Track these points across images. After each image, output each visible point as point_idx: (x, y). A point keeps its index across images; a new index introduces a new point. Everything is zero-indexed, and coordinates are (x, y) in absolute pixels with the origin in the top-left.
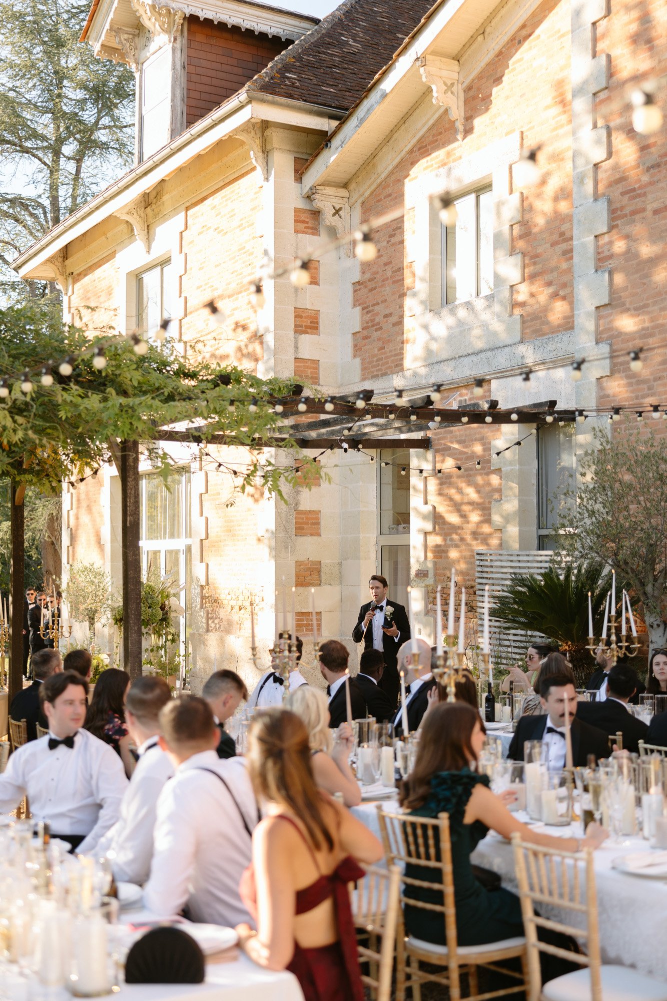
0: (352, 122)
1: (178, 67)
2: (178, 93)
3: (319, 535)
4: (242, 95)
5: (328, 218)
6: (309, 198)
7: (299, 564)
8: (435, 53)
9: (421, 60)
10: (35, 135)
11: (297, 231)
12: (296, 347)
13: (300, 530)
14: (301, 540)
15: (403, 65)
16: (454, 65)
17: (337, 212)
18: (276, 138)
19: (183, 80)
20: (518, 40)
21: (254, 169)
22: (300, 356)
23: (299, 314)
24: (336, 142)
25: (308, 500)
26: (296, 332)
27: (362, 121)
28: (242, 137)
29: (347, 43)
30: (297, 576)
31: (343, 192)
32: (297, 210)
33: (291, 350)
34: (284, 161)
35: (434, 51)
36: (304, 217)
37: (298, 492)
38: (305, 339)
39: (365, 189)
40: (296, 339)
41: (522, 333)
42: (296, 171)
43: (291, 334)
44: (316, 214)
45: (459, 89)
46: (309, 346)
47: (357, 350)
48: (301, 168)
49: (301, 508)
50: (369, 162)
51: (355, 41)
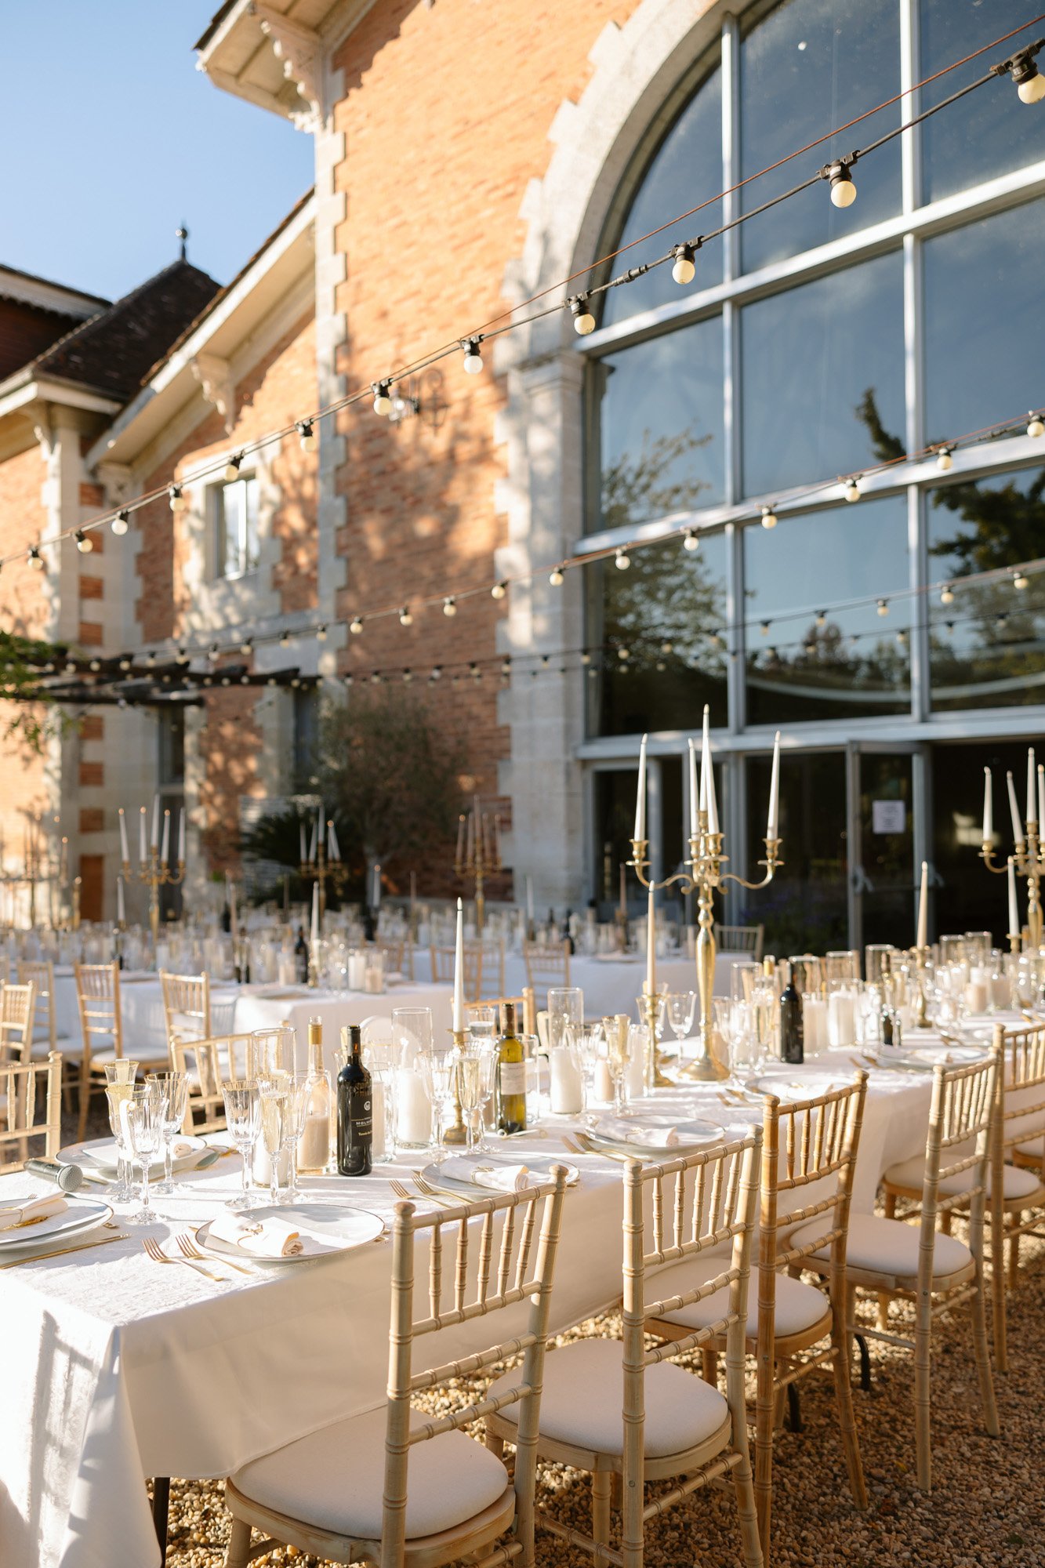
0: (133, 408)
3: (101, 783)
4: (25, 374)
5: (111, 493)
6: (94, 472)
7: (82, 813)
9: (195, 359)
11: (81, 503)
12: (81, 611)
13: (85, 781)
14: (85, 789)
15: (177, 362)
16: (225, 366)
17: (121, 488)
18: (61, 417)
20: (278, 350)
21: (38, 444)
22: (85, 620)
23: (84, 580)
24: (118, 424)
25: (92, 752)
26: (81, 597)
27: (141, 408)
28: (28, 412)
30: (81, 823)
31: (126, 470)
32: (81, 484)
33: (77, 613)
34: (69, 437)
35: (206, 352)
36: (88, 491)
37: (83, 745)
38: (90, 603)
39: (148, 468)
40: (81, 603)
41: (284, 607)
42: (81, 448)
43: (77, 598)
44: (100, 489)
45: (230, 387)
46: (93, 610)
47: (140, 615)
48: (86, 445)
49: (85, 762)
50: (150, 446)
51: (142, 328)
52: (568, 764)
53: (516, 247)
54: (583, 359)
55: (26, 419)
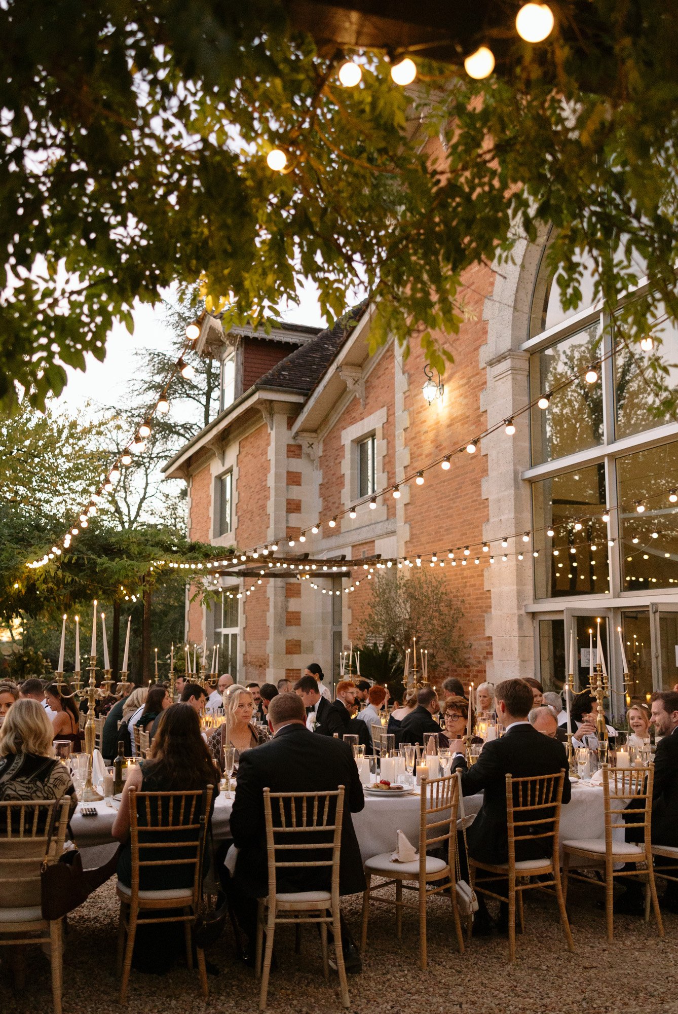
0: (313, 398)
1: (239, 364)
2: (239, 378)
3: (299, 625)
4: (253, 386)
5: (305, 449)
6: (295, 438)
7: (287, 641)
8: (347, 364)
9: (340, 368)
10: (193, 387)
11: (288, 457)
12: (287, 521)
13: (289, 623)
14: (289, 628)
15: (331, 371)
16: (359, 370)
17: (311, 445)
18: (276, 406)
19: (241, 370)
21: (266, 423)
22: (290, 525)
23: (289, 502)
24: (305, 409)
25: (294, 605)
26: (287, 512)
27: (316, 399)
28: (259, 407)
29: (327, 349)
30: (287, 648)
31: (313, 435)
32: (288, 445)
33: (284, 522)
34: (281, 420)
35: (347, 363)
36: (292, 449)
37: (288, 601)
38: (293, 516)
39: (325, 432)
40: (287, 516)
41: (388, 515)
42: (288, 424)
43: (284, 513)
44: (299, 447)
45: (362, 382)
46: (294, 520)
47: (321, 521)
48: (290, 423)
49: (290, 610)
50: (326, 419)
51: (333, 347)
52: (520, 616)
53: (490, 289)
54: (528, 355)
55: (258, 411)
